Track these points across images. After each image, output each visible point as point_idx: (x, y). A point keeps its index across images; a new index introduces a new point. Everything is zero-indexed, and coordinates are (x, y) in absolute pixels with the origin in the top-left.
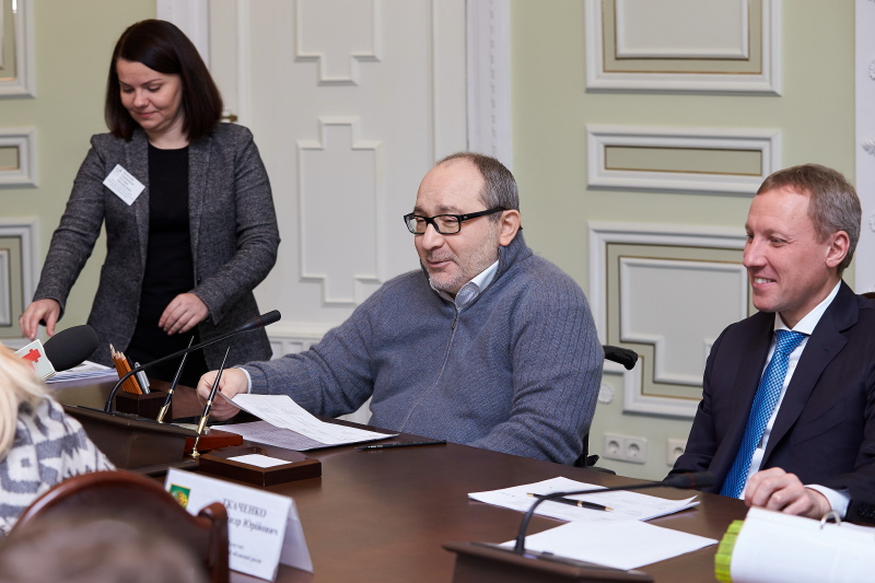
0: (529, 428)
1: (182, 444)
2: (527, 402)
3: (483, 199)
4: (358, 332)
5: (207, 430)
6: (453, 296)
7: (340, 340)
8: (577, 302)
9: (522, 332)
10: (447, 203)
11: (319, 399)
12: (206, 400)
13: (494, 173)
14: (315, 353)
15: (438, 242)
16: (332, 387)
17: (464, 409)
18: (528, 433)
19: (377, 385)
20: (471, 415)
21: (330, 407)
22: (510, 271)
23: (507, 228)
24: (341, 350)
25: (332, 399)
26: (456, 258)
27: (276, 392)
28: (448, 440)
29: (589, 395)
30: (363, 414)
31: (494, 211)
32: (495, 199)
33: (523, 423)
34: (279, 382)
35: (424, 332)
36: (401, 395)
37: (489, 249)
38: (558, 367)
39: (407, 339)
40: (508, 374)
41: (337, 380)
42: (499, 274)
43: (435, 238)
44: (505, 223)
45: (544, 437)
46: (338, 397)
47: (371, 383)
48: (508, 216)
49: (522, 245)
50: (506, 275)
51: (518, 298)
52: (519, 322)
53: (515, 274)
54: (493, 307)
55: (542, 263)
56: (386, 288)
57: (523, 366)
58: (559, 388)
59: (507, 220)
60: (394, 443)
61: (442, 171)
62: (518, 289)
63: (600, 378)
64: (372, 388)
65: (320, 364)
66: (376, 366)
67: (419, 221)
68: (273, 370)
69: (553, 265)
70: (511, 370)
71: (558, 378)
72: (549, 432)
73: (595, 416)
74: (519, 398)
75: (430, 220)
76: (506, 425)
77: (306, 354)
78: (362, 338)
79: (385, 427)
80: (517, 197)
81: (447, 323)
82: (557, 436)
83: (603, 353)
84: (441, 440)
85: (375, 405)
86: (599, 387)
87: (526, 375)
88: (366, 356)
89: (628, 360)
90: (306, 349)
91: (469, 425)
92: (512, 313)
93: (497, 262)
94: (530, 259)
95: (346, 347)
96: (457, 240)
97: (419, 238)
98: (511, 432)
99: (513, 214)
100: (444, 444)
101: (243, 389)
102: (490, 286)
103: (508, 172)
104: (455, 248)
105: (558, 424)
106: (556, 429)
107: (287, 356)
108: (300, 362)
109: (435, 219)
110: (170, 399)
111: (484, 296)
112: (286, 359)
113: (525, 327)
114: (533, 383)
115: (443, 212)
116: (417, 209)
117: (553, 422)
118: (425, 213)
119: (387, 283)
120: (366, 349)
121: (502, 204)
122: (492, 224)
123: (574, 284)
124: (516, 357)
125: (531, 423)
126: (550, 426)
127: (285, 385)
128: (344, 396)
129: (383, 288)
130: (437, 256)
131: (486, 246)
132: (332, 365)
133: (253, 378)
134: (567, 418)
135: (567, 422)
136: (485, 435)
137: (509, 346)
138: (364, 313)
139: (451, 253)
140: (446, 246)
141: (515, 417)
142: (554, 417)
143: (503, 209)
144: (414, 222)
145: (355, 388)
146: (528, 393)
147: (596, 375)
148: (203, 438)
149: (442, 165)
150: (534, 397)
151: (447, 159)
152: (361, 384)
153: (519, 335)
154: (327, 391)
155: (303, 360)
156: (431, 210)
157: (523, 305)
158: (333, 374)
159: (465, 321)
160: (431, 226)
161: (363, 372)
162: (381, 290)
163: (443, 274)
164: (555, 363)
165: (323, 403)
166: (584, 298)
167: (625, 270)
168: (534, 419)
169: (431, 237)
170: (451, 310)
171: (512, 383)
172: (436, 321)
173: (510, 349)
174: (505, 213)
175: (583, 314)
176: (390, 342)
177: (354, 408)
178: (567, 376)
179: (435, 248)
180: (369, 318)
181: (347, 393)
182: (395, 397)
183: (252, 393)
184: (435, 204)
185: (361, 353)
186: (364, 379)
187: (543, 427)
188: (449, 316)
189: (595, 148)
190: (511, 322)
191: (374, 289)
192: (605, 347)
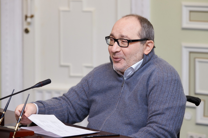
0: (155, 130)
1: (8, 134)
2: (154, 119)
3: (139, 35)
4: (83, 88)
5: (19, 129)
6: (123, 73)
7: (76, 92)
8: (175, 77)
9: (152, 89)
10: (124, 34)
11: (66, 116)
12: (19, 117)
13: (146, 25)
14: (65, 97)
15: (118, 50)
16: (72, 111)
17: (127, 121)
18: (155, 132)
19: (91, 111)
20: (130, 124)
21: (71, 120)
22: (147, 64)
23: (148, 48)
24: (76, 96)
25: (72, 116)
26: (125, 57)
27: (49, 113)
28: (120, 134)
29: (180, 116)
30: (85, 123)
31: (143, 40)
32: (144, 35)
33: (152, 128)
34: (50, 109)
35: (110, 88)
36: (101, 115)
37: (139, 55)
38: (167, 104)
39: (104, 91)
40: (146, 107)
41: (74, 108)
42: (143, 64)
43: (117, 48)
44: (147, 45)
45: (161, 133)
46: (74, 115)
47: (88, 109)
48: (149, 43)
49: (154, 54)
50: (145, 65)
51: (151, 75)
52: (151, 85)
53: (149, 65)
54: (140, 78)
55: (161, 61)
56: (95, 70)
57: (152, 104)
58: (168, 113)
59: (148, 44)
60: (98, 135)
61: (124, 21)
62: (150, 71)
63: (185, 109)
64: (89, 112)
65: (67, 101)
66: (90, 103)
67: (111, 40)
68: (47, 104)
69: (165, 62)
70: (147, 105)
71: (167, 109)
72: (163, 132)
73: (182, 125)
74: (151, 117)
75: (116, 40)
76: (145, 128)
77: (61, 97)
78: (84, 91)
79: (94, 128)
80: (154, 36)
81: (120, 84)
82: (166, 134)
83: (186, 98)
84: (117, 134)
85: (90, 119)
86: (184, 113)
87: (153, 108)
88: (86, 99)
89: (197, 102)
90: (61, 95)
91: (129, 128)
92: (148, 81)
93: (143, 60)
94: (156, 59)
95: (78, 95)
96: (126, 50)
97: (111, 47)
98: (147, 131)
99: (151, 42)
100: (119, 136)
101: (35, 112)
102: (139, 69)
103: (151, 25)
104: (125, 53)
105: (167, 128)
106: (166, 130)
107: (53, 98)
108: (59, 101)
109: (119, 40)
110: (4, 116)
111: (136, 73)
112: (53, 100)
113: (153, 87)
114: (157, 111)
115: (122, 38)
116: (112, 35)
117: (165, 127)
118: (114, 37)
119: (96, 68)
120: (86, 95)
121: (147, 38)
122: (142, 45)
123: (174, 69)
124: (150, 99)
125: (156, 128)
126: (163, 129)
127: (52, 110)
128: (77, 115)
129: (94, 70)
130: (117, 55)
131: (138, 54)
132: (72, 102)
133: (39, 107)
134: (171, 126)
135: (170, 128)
136: (136, 132)
137: (147, 95)
138: (86, 81)
139: (123, 55)
140: (121, 51)
141: (149, 125)
142: (165, 125)
143: (148, 40)
144: (109, 40)
145: (81, 112)
146: (155, 115)
147: (183, 108)
148: (17, 132)
149: (125, 18)
150: (157, 116)
151: (127, 16)
152: (84, 110)
153: (151, 91)
154: (70, 113)
155: (60, 100)
156: (117, 36)
157: (153, 78)
158: (72, 105)
159: (127, 84)
160: (116, 43)
161: (85, 105)
162: (93, 71)
163: (119, 64)
164: (166, 103)
165: (68, 118)
166: (178, 76)
167: (197, 64)
168: (157, 126)
169: (116, 47)
170: (121, 79)
171: (148, 111)
172: (115, 83)
173: (147, 96)
174: (148, 41)
175: (177, 82)
176: (96, 92)
177: (81, 120)
178: (171, 108)
179: (117, 52)
180: (88, 82)
181: (78, 114)
182: (98, 116)
183: (39, 114)
184: (119, 34)
185: (84, 97)
186: (85, 108)
187: (161, 129)
188: (121, 81)
189: (185, 13)
190: (147, 85)
191: (90, 70)
192: (187, 96)
